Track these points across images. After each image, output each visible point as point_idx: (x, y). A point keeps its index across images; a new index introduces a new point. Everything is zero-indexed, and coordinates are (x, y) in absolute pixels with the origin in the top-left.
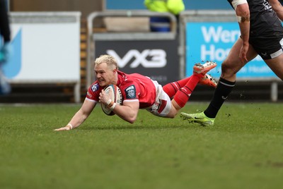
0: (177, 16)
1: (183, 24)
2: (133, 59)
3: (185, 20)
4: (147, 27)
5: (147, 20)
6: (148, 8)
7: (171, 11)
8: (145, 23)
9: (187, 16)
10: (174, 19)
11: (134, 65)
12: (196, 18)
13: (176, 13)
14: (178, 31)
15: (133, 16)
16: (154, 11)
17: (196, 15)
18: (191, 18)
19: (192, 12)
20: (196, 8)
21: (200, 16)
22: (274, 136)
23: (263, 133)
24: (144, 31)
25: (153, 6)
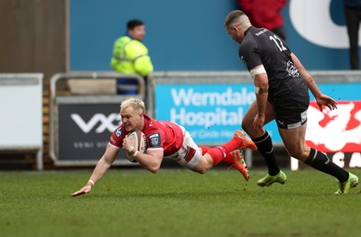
0: (146, 78)
1: (152, 86)
2: (99, 123)
3: (154, 82)
4: (113, 90)
5: (113, 82)
6: (114, 69)
7: (138, 73)
8: (111, 85)
9: (156, 77)
10: (142, 81)
11: (100, 129)
12: (166, 80)
13: (144, 74)
14: (146, 93)
15: (99, 78)
16: (120, 72)
17: (165, 77)
18: (160, 80)
19: (161, 74)
20: (166, 70)
21: (170, 77)
22: (249, 205)
23: (237, 201)
24: (110, 94)
25: (119, 67)
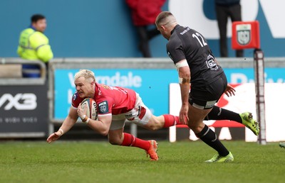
0: (47, 64)
1: (52, 70)
2: (7, 102)
3: (54, 67)
4: (19, 73)
5: (19, 67)
6: (20, 56)
8: (18, 70)
9: (56, 63)
10: (43, 66)
11: (8, 107)
12: (64, 66)
13: (46, 60)
14: (47, 77)
15: (7, 64)
16: (26, 59)
17: (63, 63)
18: (59, 65)
19: (60, 60)
20: (64, 56)
21: (68, 63)
22: (134, 171)
23: (124, 168)
24: (17, 77)
25: (24, 55)
